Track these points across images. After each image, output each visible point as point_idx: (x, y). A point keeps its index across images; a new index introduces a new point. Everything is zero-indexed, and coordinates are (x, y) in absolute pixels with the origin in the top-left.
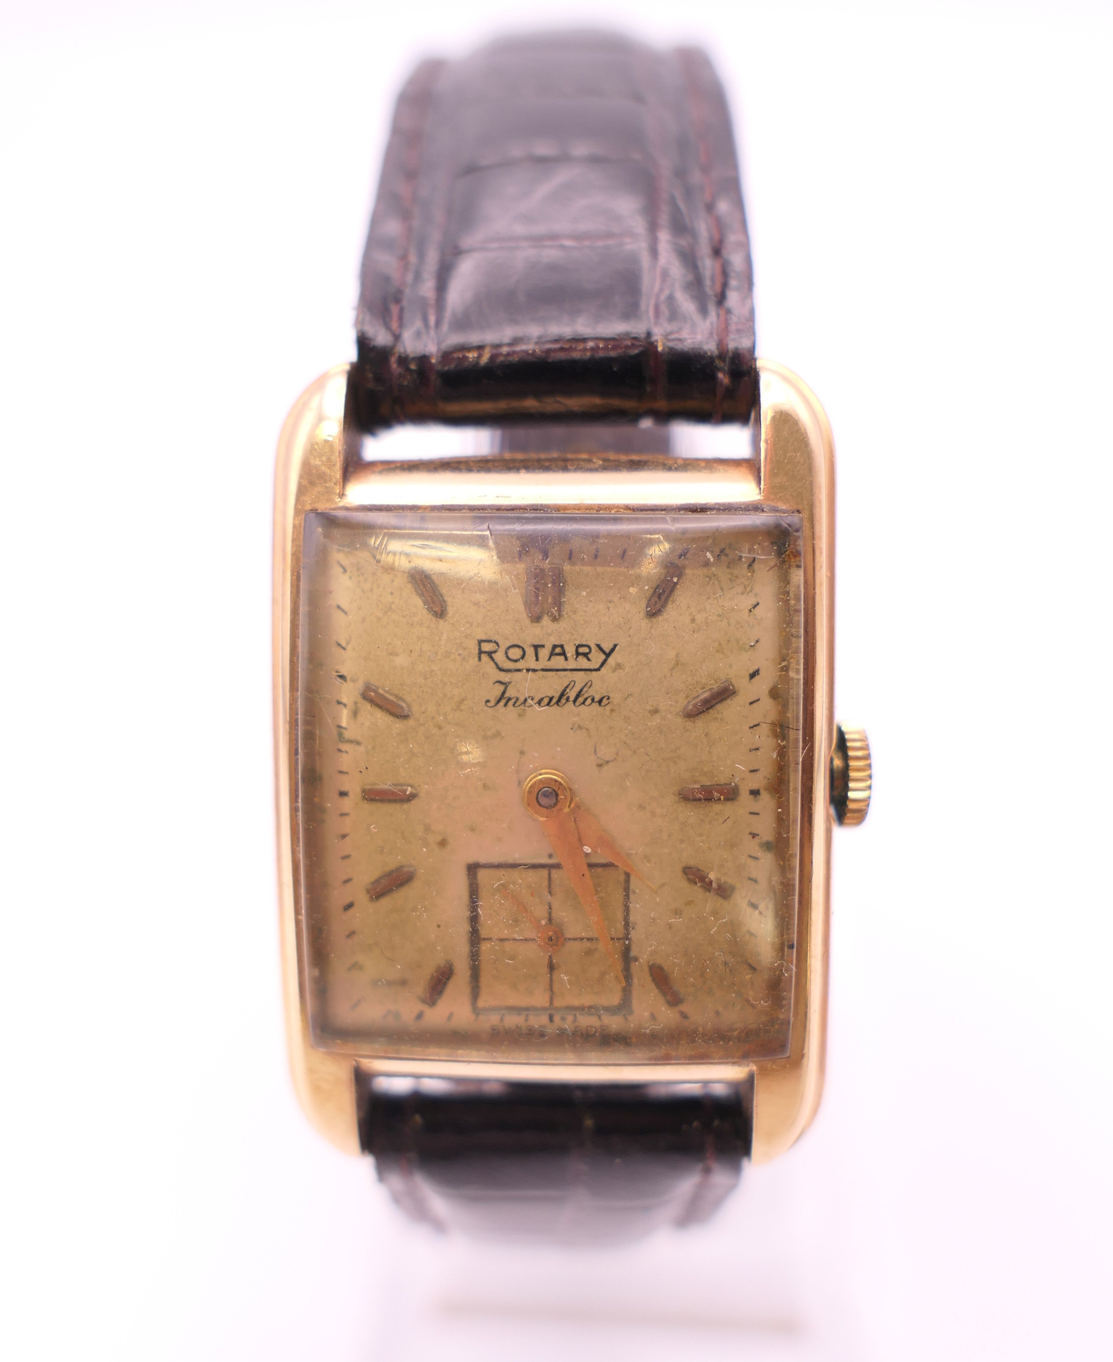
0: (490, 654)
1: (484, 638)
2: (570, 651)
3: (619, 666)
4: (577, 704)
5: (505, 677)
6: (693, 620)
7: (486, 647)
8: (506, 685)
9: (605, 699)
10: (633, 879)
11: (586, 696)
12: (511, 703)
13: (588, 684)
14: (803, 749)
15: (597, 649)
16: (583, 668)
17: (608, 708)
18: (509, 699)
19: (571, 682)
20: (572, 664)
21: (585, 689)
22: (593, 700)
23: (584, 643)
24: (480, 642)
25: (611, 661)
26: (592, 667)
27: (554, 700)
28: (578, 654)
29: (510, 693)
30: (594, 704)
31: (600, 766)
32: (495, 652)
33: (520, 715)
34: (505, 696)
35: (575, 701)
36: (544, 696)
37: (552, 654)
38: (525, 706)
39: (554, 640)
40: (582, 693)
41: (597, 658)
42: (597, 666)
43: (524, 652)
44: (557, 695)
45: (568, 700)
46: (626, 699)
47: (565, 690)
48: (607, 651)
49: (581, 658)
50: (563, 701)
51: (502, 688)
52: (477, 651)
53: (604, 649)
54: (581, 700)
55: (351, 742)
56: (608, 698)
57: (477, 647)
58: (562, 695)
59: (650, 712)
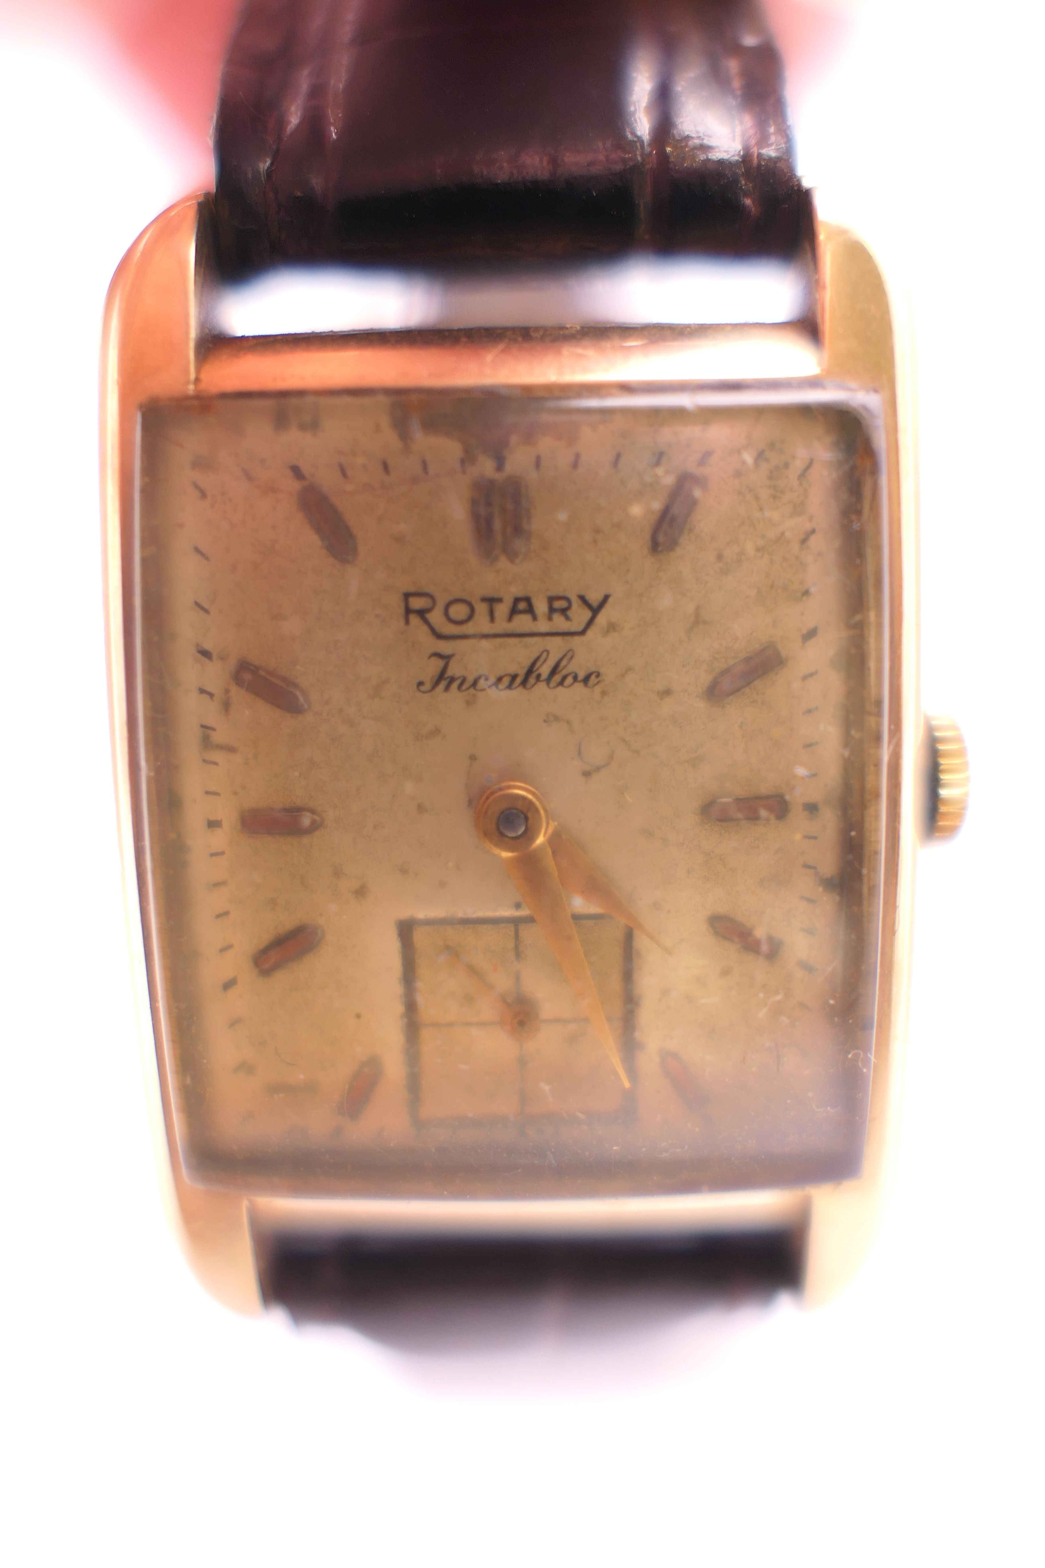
0: (422, 613)
1: (412, 589)
2: (541, 607)
3: (612, 627)
4: (552, 684)
5: (445, 647)
6: (720, 557)
7: (417, 603)
8: (447, 658)
9: (593, 677)
10: (637, 933)
11: (564, 672)
12: (455, 685)
13: (569, 655)
14: (889, 743)
15: (580, 602)
16: (560, 630)
17: (598, 689)
18: (452, 680)
19: (542, 653)
20: (543, 626)
21: (564, 663)
22: (575, 678)
23: (561, 594)
24: (407, 596)
25: (602, 619)
26: (573, 629)
27: (519, 680)
28: (552, 610)
29: (454, 669)
30: (576, 684)
31: (587, 774)
32: (428, 610)
33: (468, 703)
34: (446, 675)
35: (548, 680)
36: (503, 674)
37: (514, 612)
38: (475, 688)
39: (516, 590)
40: (560, 668)
41: (580, 615)
42: (580, 628)
43: (472, 610)
44: (522, 672)
45: (539, 676)
46: (623, 676)
47: (534, 664)
48: (595, 605)
49: (557, 617)
50: (532, 680)
51: (441, 663)
52: (402, 610)
53: (590, 602)
54: (557, 678)
55: (220, 747)
56: (598, 675)
57: (402, 606)
58: (530, 671)
59: (658, 693)
